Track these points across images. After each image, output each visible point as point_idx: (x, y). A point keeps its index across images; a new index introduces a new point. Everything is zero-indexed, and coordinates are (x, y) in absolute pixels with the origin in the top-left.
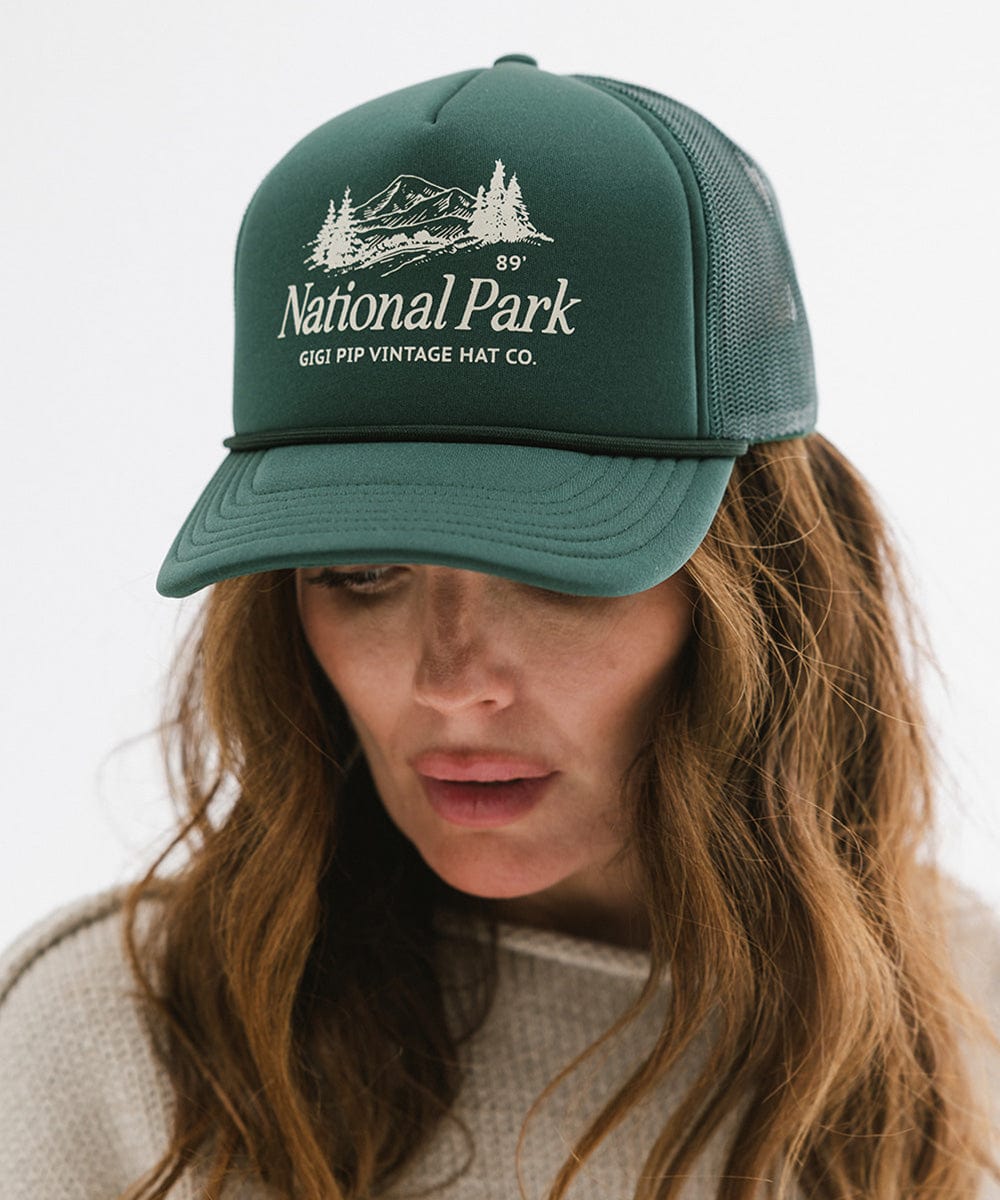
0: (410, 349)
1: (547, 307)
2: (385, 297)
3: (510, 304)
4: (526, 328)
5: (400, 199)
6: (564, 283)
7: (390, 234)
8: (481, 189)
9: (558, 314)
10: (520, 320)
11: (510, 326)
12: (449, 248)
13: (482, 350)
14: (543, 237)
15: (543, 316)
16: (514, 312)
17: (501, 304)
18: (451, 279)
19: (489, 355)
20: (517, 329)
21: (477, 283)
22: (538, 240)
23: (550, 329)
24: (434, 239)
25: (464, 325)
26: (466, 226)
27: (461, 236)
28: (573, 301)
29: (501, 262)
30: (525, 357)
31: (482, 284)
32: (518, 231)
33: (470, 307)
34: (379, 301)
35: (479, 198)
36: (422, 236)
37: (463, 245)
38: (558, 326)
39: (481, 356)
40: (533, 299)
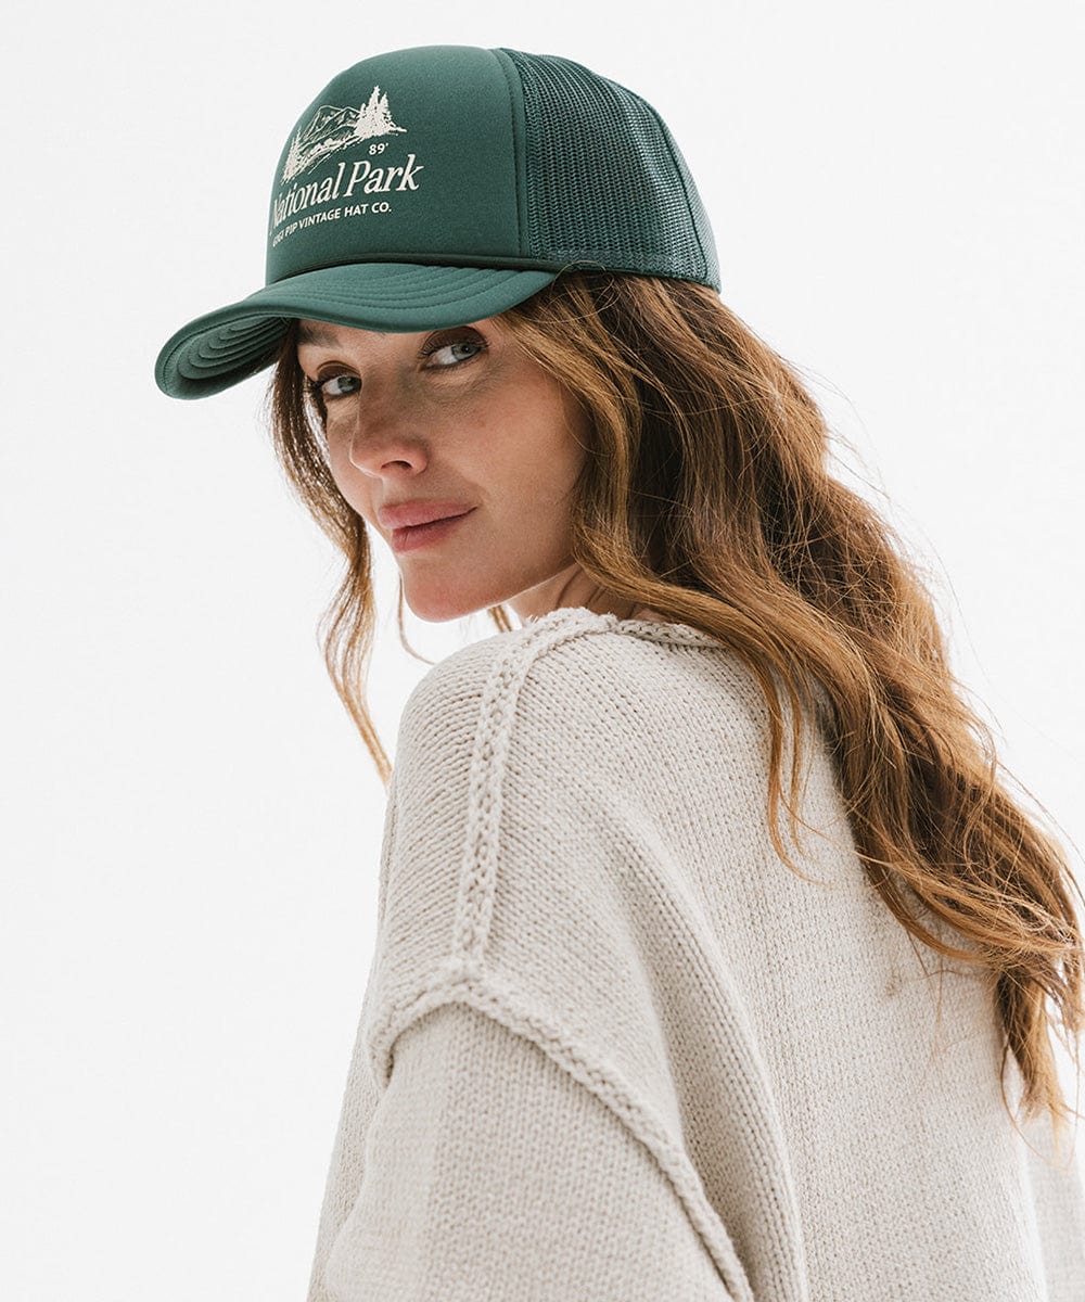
0: (318, 216)
1: (400, 174)
2: (308, 187)
3: (376, 175)
4: (386, 188)
5: (319, 123)
6: (412, 157)
7: (313, 146)
8: (364, 105)
9: (408, 177)
10: (382, 185)
11: (376, 189)
12: (342, 146)
13: (358, 207)
14: (400, 129)
15: (397, 180)
16: (379, 180)
17: (371, 176)
18: (342, 165)
19: (361, 209)
20: (380, 190)
21: (357, 165)
22: (397, 132)
23: (402, 187)
24: (335, 142)
25: (349, 193)
26: (352, 130)
27: (350, 137)
28: (418, 168)
29: (372, 150)
30: (384, 207)
31: (361, 166)
32: (384, 128)
33: (353, 181)
34: (306, 189)
35: (361, 112)
36: (329, 141)
37: (351, 142)
38: (407, 185)
39: (358, 211)
40: (391, 170)
